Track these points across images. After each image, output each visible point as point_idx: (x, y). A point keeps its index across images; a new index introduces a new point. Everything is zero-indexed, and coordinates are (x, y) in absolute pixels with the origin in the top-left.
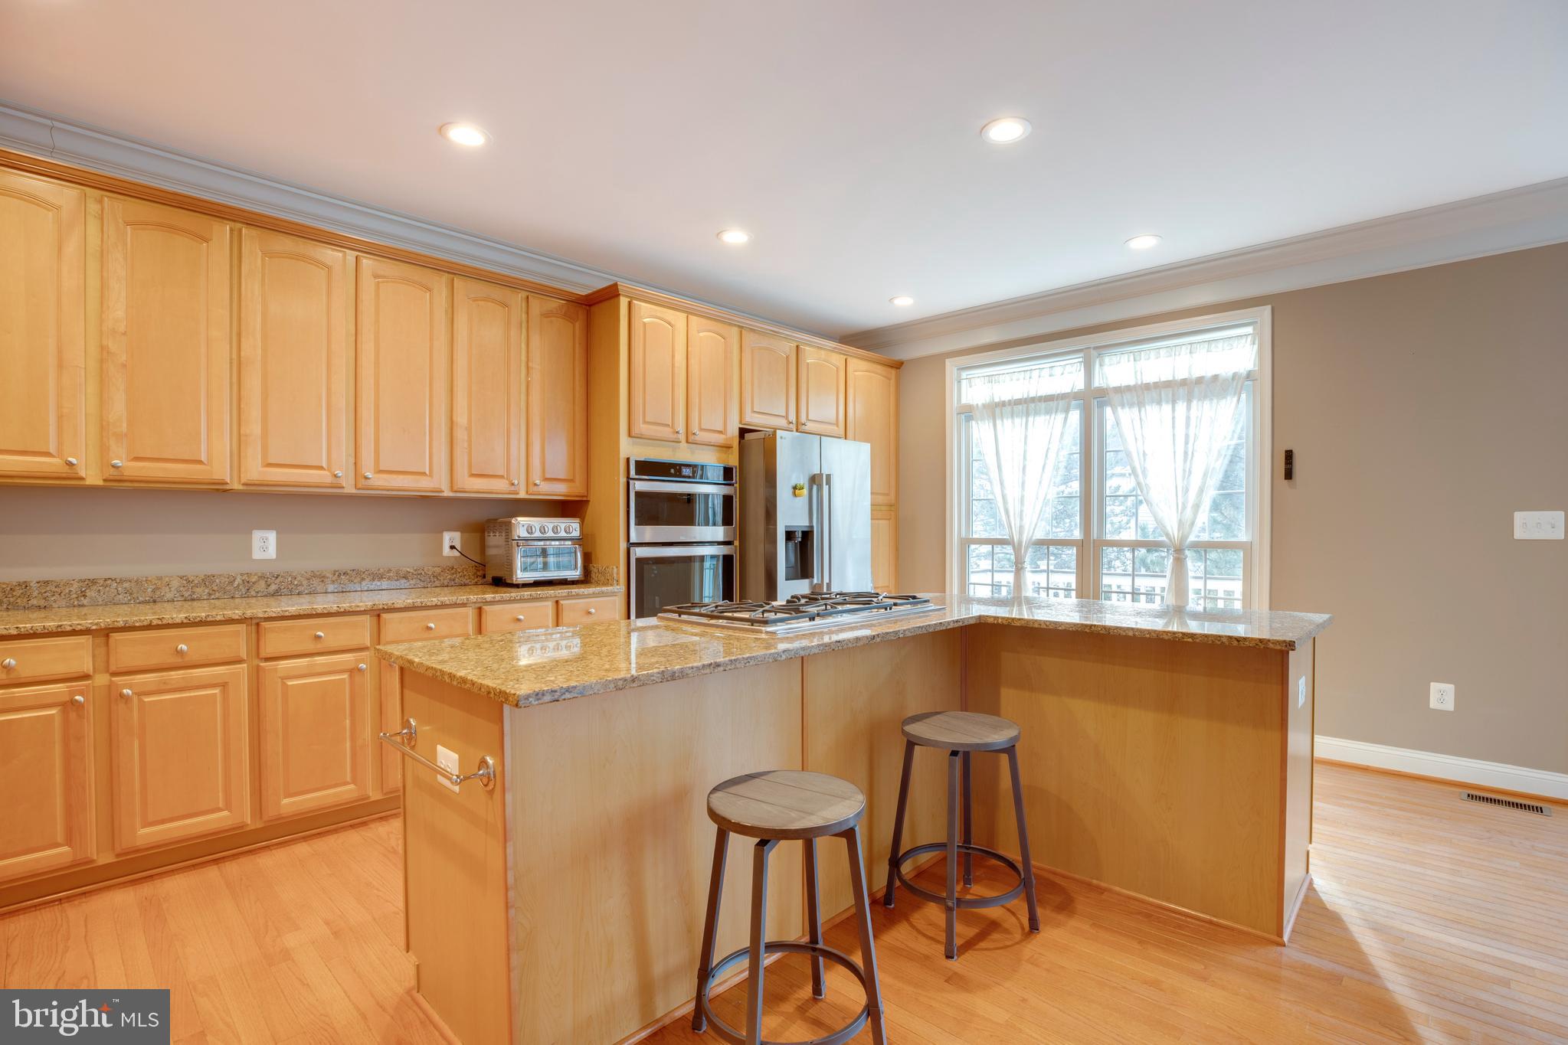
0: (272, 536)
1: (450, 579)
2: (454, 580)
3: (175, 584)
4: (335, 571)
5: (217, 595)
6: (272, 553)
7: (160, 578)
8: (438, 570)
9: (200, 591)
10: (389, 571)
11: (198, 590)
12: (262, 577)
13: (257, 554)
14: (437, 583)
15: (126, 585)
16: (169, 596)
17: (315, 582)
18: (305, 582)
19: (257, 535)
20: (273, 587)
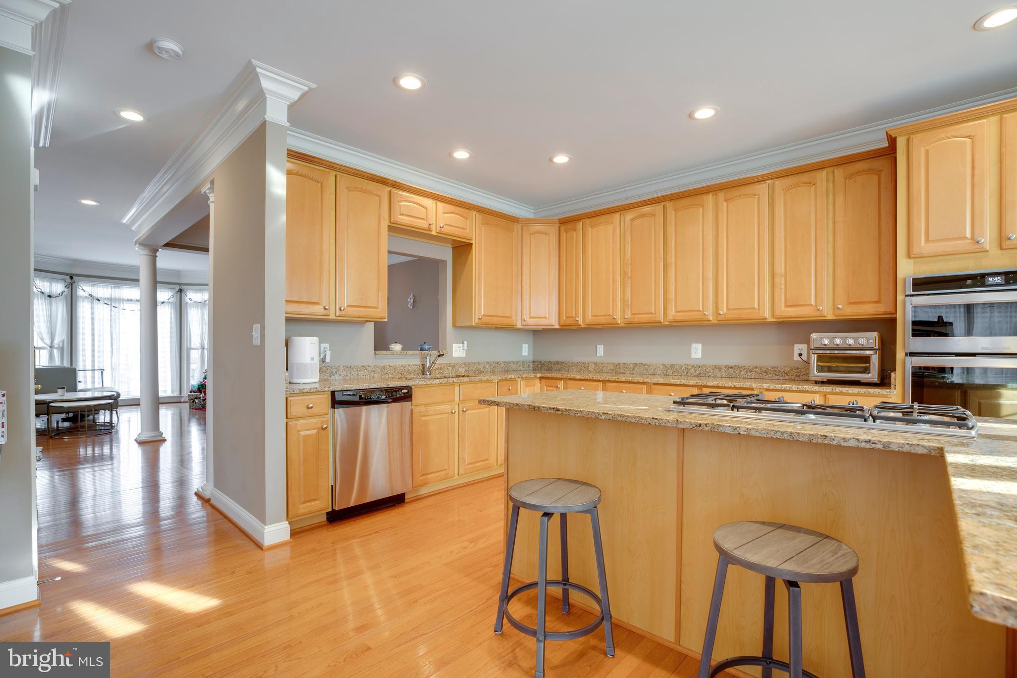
0: (699, 346)
1: (796, 376)
2: (799, 376)
3: (661, 367)
4: (726, 366)
5: (675, 374)
6: (699, 356)
7: (656, 365)
8: (788, 369)
9: (670, 372)
10: (756, 367)
11: (668, 371)
12: (693, 366)
13: (693, 356)
14: (787, 377)
15: (646, 366)
16: (659, 372)
17: (716, 371)
18: (712, 371)
19: (694, 345)
20: (698, 372)
